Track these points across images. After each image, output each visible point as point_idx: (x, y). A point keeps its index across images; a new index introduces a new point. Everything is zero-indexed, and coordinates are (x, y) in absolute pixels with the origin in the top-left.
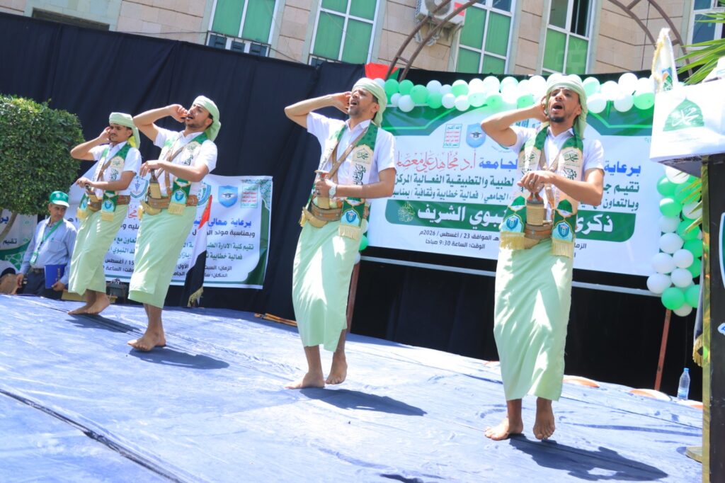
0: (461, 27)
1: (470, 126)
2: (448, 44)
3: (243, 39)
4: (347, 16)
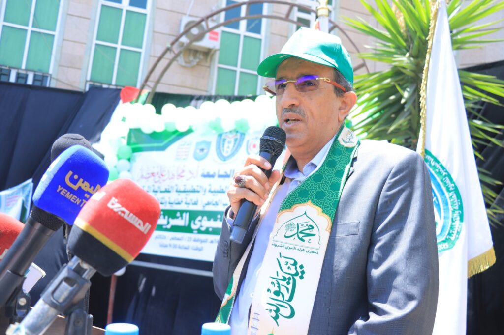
0: (216, 51)
1: (198, 144)
2: (207, 64)
3: (26, 70)
4: (119, 46)
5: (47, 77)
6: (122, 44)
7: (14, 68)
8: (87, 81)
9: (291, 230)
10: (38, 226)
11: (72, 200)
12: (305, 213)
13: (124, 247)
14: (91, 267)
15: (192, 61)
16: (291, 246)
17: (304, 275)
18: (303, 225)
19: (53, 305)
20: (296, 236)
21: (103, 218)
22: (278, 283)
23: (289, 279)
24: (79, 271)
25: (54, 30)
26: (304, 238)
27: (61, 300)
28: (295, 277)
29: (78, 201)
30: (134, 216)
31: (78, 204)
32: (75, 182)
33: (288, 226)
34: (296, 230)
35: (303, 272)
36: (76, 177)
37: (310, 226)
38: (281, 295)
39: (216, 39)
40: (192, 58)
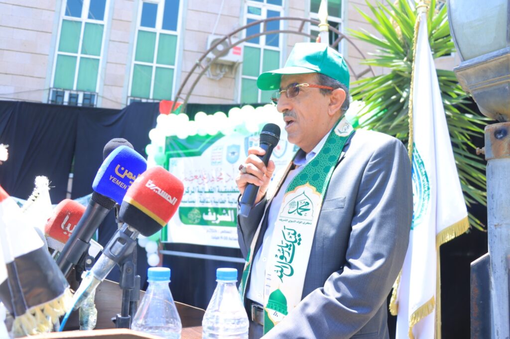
0: (239, 64)
1: (229, 148)
2: (233, 76)
3: (77, 90)
4: (155, 65)
5: (94, 95)
6: (158, 62)
7: (67, 90)
8: (128, 97)
9: (293, 207)
10: (97, 206)
11: (120, 186)
12: (304, 193)
13: (159, 215)
14: (136, 231)
15: (219, 74)
16: (293, 220)
17: (301, 242)
18: (301, 203)
19: (111, 257)
20: (296, 212)
21: (144, 195)
22: (283, 250)
23: (291, 245)
24: (128, 233)
25: (99, 55)
26: (301, 213)
27: (116, 254)
28: (295, 244)
29: (125, 187)
30: (165, 193)
31: (125, 188)
32: (122, 172)
33: (291, 204)
34: (296, 207)
35: (300, 240)
36: (123, 169)
37: (307, 202)
38: (284, 259)
39: (239, 54)
40: (218, 71)
